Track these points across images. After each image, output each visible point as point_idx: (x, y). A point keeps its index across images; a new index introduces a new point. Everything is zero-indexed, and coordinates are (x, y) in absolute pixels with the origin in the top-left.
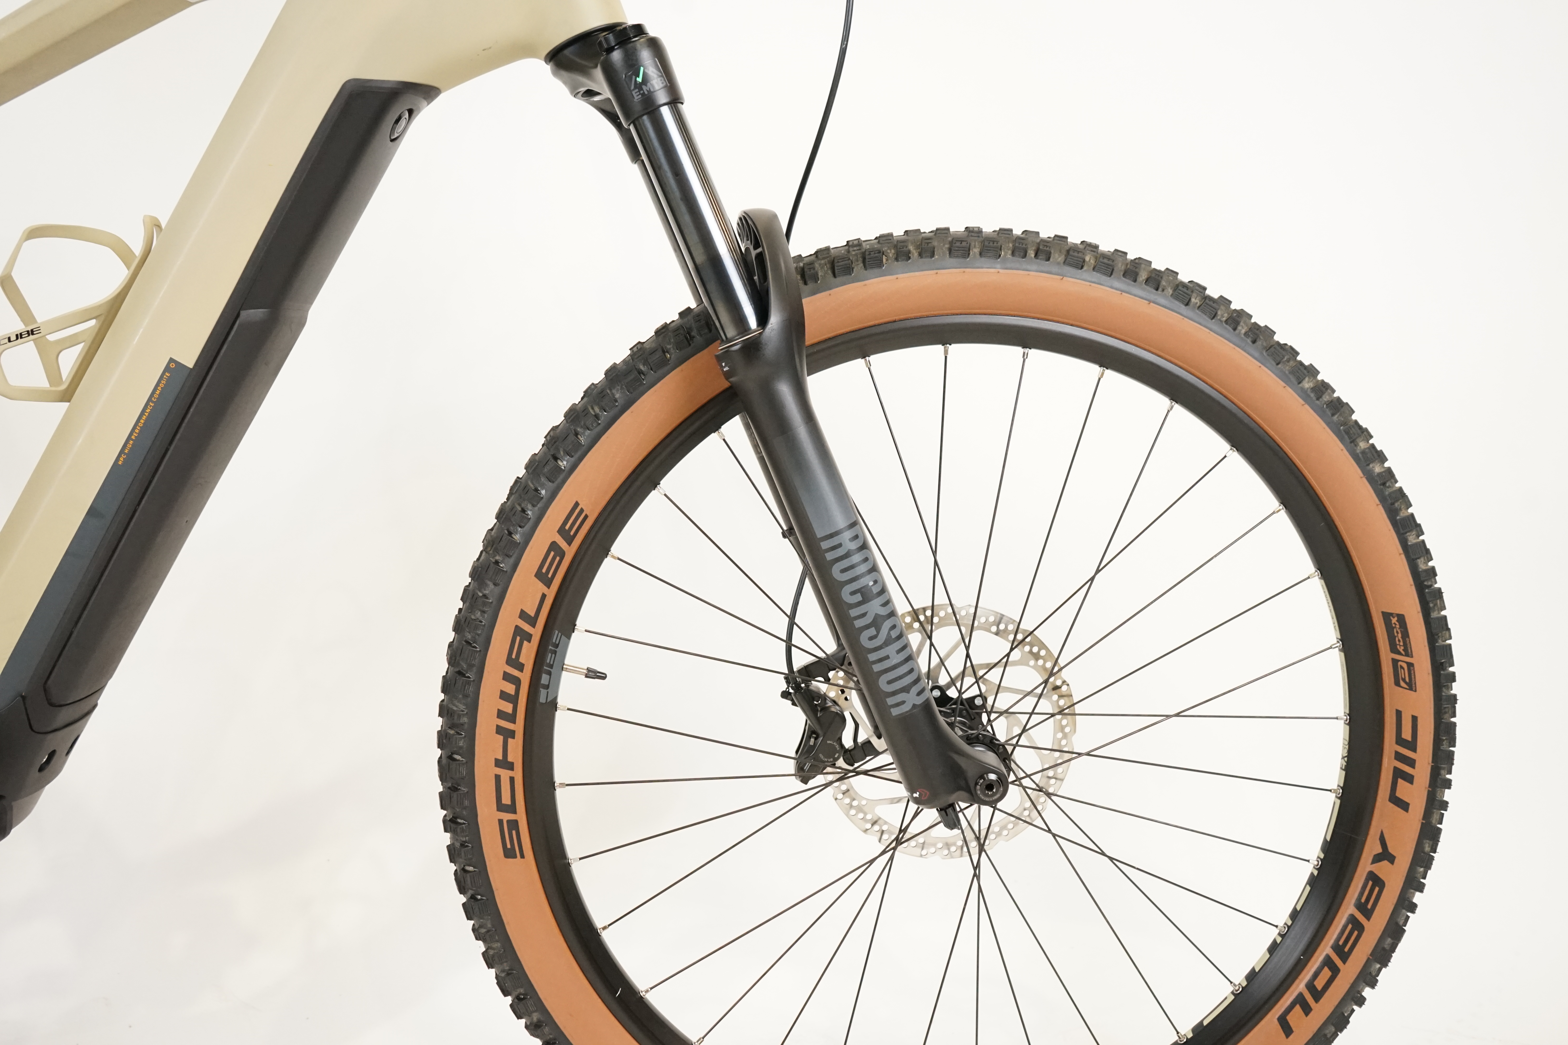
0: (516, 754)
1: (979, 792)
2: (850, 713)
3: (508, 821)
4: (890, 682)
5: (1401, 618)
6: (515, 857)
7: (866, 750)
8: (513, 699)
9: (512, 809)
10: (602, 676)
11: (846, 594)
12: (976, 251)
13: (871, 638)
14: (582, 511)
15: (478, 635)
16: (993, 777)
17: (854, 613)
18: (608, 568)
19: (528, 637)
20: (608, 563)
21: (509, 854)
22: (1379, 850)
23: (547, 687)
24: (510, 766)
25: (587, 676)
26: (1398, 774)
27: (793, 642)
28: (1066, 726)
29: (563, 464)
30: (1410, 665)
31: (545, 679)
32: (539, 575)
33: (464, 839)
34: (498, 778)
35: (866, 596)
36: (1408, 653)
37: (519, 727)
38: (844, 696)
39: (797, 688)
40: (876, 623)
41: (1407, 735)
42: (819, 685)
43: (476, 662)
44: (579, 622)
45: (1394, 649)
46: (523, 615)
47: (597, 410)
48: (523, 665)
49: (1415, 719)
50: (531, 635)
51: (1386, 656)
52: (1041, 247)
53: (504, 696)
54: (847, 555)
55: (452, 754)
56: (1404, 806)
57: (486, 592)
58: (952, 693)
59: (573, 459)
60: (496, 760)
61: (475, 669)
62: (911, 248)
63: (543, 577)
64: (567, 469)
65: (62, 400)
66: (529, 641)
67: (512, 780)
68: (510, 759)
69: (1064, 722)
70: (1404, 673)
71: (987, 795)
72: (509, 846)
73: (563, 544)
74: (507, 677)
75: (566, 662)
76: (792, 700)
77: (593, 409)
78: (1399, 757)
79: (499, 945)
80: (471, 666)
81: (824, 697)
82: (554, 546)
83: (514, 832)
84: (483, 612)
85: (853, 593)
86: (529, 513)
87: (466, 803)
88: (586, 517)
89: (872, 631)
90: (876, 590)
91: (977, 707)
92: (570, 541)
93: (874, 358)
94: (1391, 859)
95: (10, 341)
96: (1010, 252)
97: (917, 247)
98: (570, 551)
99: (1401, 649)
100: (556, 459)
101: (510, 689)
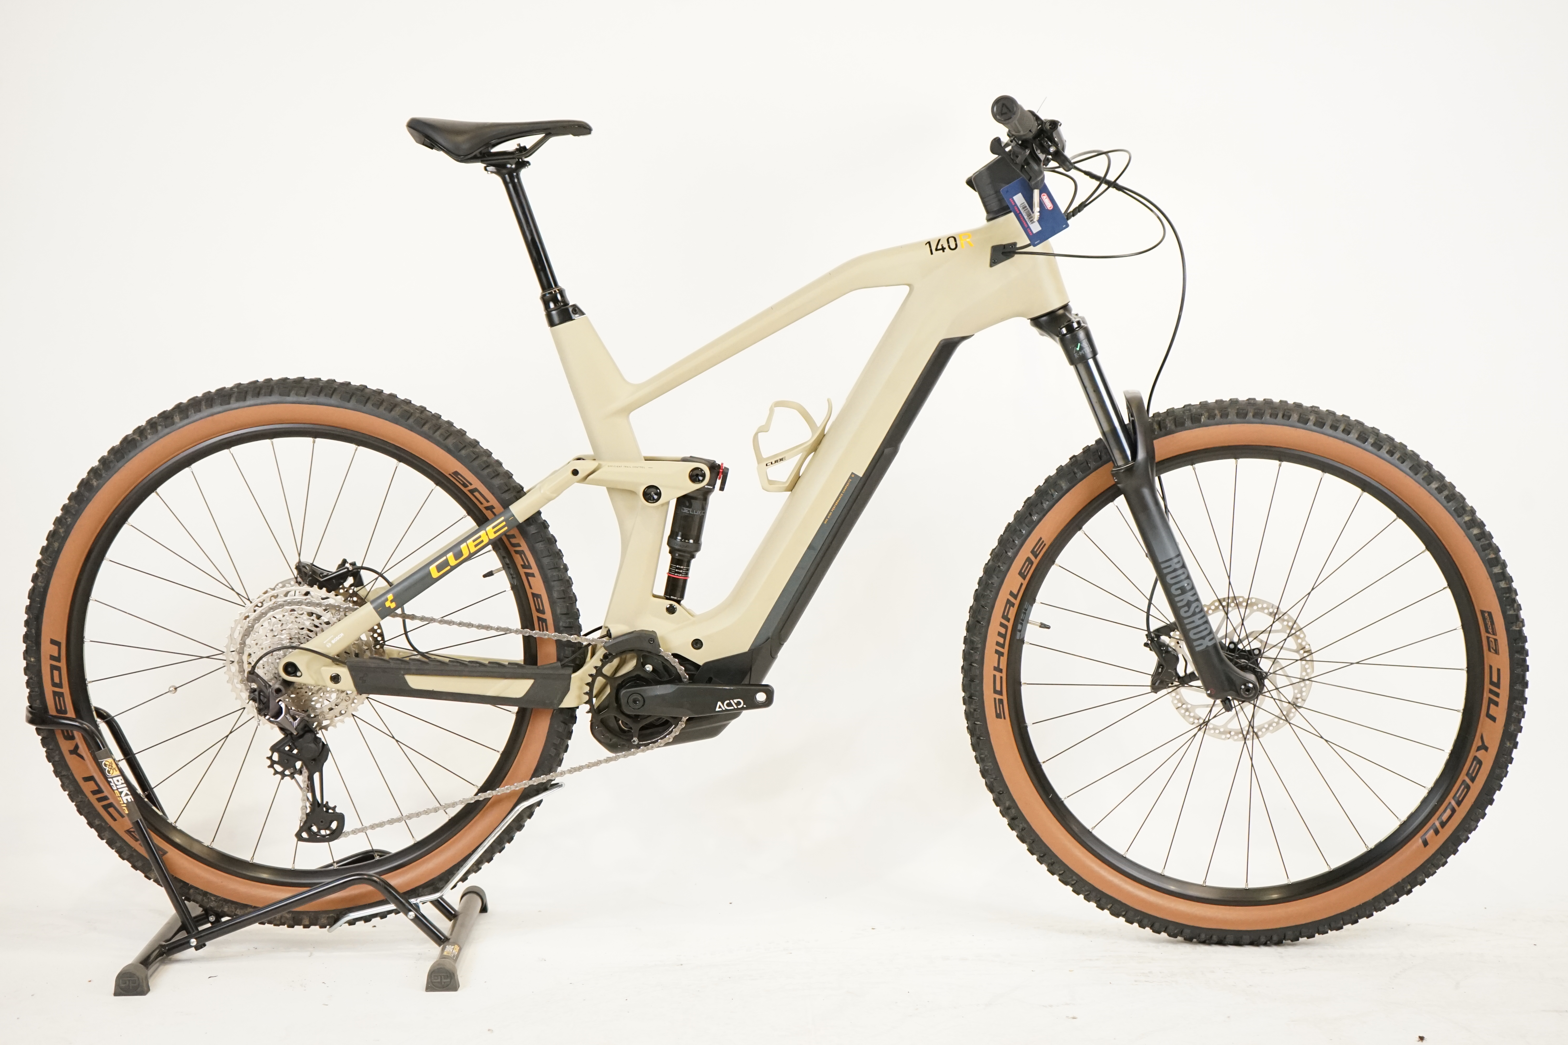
0: (1003, 666)
1: (1242, 693)
2: (1183, 656)
3: (999, 699)
4: (1195, 634)
5: (1490, 614)
6: (1001, 718)
7: (1191, 677)
8: (1004, 636)
9: (1000, 693)
10: (1048, 627)
11: (1173, 590)
12: (1251, 414)
13: (1186, 612)
14: (1043, 542)
15: (988, 603)
16: (1251, 685)
17: (1177, 599)
18: (1054, 570)
19: (1013, 605)
20: (1054, 568)
21: (998, 716)
22: (1480, 744)
23: (1020, 631)
24: (1001, 671)
25: (1040, 627)
26: (1491, 701)
27: (1151, 613)
28: (1308, 668)
29: (1035, 518)
30: (1496, 640)
31: (1019, 627)
32: (1020, 574)
33: (976, 707)
34: (995, 676)
35: (1183, 591)
36: (1494, 633)
37: (1005, 651)
38: (1179, 645)
39: (1152, 640)
40: (1189, 604)
41: (1495, 679)
42: (1164, 638)
43: (986, 617)
44: (1037, 598)
45: (1487, 632)
46: (1011, 594)
47: (1053, 491)
48: (1009, 619)
49: (1499, 670)
50: (1014, 604)
51: (1484, 635)
52: (1285, 413)
53: (1000, 634)
54: (1175, 570)
55: (972, 663)
56: (1494, 719)
57: (993, 581)
58: (1240, 646)
59: (1039, 516)
60: (994, 667)
61: (986, 620)
62: (1217, 412)
63: (1022, 575)
64: (1036, 521)
65: (787, 490)
66: (1013, 607)
67: (1001, 677)
68: (1001, 667)
69: (1307, 666)
70: (1493, 645)
71: (1247, 695)
72: (998, 712)
73: (1033, 558)
74: (1002, 625)
75: (1030, 619)
76: (1150, 648)
77: (1050, 490)
78: (1491, 691)
79: (990, 764)
80: (983, 618)
81: (1168, 646)
82: (1028, 559)
83: (1001, 705)
84: (991, 591)
85: (1177, 589)
86: (1016, 542)
87: (978, 688)
88: (1045, 545)
89: (1186, 609)
90: (1188, 588)
91: (1255, 655)
92: (1036, 557)
93: (1197, 466)
94: (1486, 749)
95: (772, 463)
96: (1269, 415)
97: (1220, 411)
98: (1036, 562)
99: (1490, 631)
100: (1031, 515)
101: (1003, 631)
